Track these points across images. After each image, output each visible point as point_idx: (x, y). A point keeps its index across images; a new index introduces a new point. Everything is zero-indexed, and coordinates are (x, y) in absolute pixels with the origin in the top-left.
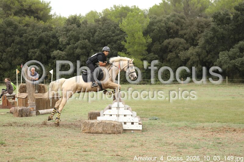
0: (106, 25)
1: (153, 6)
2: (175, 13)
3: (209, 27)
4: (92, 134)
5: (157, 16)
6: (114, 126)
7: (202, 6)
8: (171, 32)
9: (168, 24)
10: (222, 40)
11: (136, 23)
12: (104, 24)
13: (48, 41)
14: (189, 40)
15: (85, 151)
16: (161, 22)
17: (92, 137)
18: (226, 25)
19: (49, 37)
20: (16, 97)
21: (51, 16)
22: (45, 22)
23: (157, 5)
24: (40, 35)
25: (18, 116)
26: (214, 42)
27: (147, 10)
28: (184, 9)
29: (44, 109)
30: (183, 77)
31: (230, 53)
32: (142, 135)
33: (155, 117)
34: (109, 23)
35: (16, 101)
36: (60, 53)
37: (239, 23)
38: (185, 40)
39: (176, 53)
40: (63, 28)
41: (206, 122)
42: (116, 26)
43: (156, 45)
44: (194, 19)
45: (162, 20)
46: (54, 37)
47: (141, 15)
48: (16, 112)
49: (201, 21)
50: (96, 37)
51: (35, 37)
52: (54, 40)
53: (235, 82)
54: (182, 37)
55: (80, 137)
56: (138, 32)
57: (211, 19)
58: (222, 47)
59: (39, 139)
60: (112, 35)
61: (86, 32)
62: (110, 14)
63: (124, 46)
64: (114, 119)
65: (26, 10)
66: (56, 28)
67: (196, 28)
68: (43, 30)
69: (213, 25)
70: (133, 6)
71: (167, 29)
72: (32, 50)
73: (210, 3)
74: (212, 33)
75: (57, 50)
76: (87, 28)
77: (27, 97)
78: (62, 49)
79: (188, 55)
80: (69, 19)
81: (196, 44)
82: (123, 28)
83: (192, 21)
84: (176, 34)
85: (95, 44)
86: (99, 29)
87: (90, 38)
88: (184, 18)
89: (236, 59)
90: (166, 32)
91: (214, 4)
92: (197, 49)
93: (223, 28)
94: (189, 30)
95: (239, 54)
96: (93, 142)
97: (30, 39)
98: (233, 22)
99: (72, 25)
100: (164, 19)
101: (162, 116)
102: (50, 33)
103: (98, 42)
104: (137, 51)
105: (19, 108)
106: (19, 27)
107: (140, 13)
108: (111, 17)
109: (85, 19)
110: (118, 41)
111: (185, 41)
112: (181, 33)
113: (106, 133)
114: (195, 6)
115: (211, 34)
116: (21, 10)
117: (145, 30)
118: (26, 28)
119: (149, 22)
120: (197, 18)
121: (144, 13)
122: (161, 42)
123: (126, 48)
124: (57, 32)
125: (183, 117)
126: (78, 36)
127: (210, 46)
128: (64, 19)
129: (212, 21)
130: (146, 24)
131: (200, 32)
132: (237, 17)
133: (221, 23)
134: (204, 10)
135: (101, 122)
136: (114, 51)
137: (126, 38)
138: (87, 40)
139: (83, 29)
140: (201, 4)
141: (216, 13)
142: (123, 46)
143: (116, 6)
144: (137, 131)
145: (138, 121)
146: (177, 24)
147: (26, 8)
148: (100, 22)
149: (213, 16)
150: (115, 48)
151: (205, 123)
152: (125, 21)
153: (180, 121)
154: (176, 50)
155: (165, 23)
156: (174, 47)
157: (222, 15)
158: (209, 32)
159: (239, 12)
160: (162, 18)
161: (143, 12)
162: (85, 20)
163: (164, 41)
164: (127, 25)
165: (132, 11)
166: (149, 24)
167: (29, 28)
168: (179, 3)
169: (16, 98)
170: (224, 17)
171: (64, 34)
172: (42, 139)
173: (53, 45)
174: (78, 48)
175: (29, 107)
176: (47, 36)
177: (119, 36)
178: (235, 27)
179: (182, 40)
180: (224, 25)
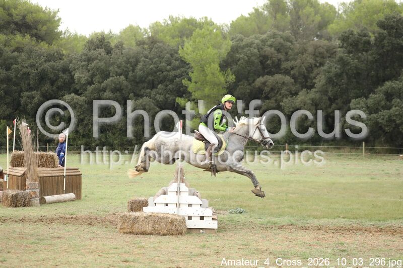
0: (156, 50)
1: (238, 19)
2: (275, 31)
3: (334, 56)
4: (134, 236)
5: (245, 36)
6: (172, 222)
7: (322, 19)
8: (268, 65)
9: (264, 50)
10: (355, 78)
11: (208, 48)
12: (152, 49)
13: (55, 78)
14: (300, 79)
15: (125, 262)
16: (251, 47)
17: (136, 239)
18: (362, 54)
19: (56, 72)
20: (6, 174)
21: (61, 33)
22: (49, 44)
23: (245, 17)
24: (42, 67)
25: (10, 206)
26: (341, 82)
27: (227, 26)
28: (291, 23)
29: (52, 194)
30: (287, 141)
31: (370, 102)
32: (217, 238)
33: (239, 209)
34: (160, 47)
35: (5, 180)
36: (76, 98)
37: (385, 50)
38: (293, 78)
39: (276, 100)
40: (81, 55)
41: (324, 218)
42: (174, 53)
43: (243, 86)
44: (309, 41)
45: (252, 43)
46: (65, 70)
47: (217, 35)
48: (7, 199)
49: (320, 47)
50: (139, 72)
51: (33, 71)
52: (65, 76)
53: (377, 151)
54: (287, 72)
55: (115, 239)
56: (212, 63)
57: (338, 43)
58: (356, 91)
59: (49, 242)
60: (165, 68)
61: (121, 63)
62: (162, 31)
63: (187, 87)
64: (171, 210)
65: (16, 24)
66: (69, 54)
67: (311, 58)
68: (47, 58)
69: (341, 53)
70: (202, 18)
71: (261, 58)
72: (28, 93)
73: (337, 15)
74: (339, 66)
75: (70, 93)
76: (122, 55)
77: (24, 174)
78: (80, 92)
79: (297, 104)
80: (92, 39)
81: (310, 86)
82: (186, 56)
83: (305, 46)
84: (276, 68)
85: (138, 83)
86: (144, 57)
87: (128, 74)
88: (291, 39)
89: (380, 112)
90: (259, 63)
91: (343, 15)
92: (313, 94)
93: (357, 58)
94: (299, 61)
95: (384, 103)
96: (139, 247)
97: (24, 74)
98: (375, 48)
99: (97, 49)
100: (256, 41)
101: (251, 207)
102: (59, 64)
103: (142, 80)
104: (208, 96)
105: (11, 192)
106: (5, 52)
107: (215, 30)
108: (165, 37)
109: (120, 40)
110: (177, 79)
111: (293, 80)
112: (285, 66)
113: (159, 234)
114: (311, 19)
115: (337, 69)
116: (9, 23)
117: (223, 61)
118: (16, 54)
119: (231, 47)
120: (313, 40)
121: (223, 29)
122: (251, 82)
123: (191, 91)
124: (71, 62)
125: (286, 209)
126: (108, 69)
127: (335, 89)
128: (83, 38)
129: (338, 46)
130: (224, 50)
131: (318, 64)
132: (383, 40)
133: (353, 50)
134: (326, 25)
135: (151, 216)
136: (169, 96)
137: (190, 74)
138: (122, 77)
139: (116, 57)
140: (321, 16)
141: (346, 33)
142: (184, 88)
143: (172, 17)
144: (211, 230)
145: (211, 215)
146: (278, 51)
147: (16, 20)
148: (146, 46)
149: (340, 38)
150: (171, 91)
151: (322, 219)
152: (188, 45)
153: (280, 215)
154: (277, 95)
155: (258, 49)
156: (272, 89)
157: (357, 36)
158: (334, 65)
159: (385, 31)
160: (253, 39)
161: (220, 27)
162: (119, 42)
163: (256, 79)
164: (193, 51)
165: (200, 26)
166: (230, 50)
167: (23, 55)
168: (283, 14)
169: (5, 176)
170: (360, 39)
171: (83, 66)
172: (55, 241)
173: (64, 84)
174: (107, 91)
175: (28, 191)
176: (53, 69)
177: (179, 71)
178: (377, 57)
179: (288, 79)
180: (360, 53)
